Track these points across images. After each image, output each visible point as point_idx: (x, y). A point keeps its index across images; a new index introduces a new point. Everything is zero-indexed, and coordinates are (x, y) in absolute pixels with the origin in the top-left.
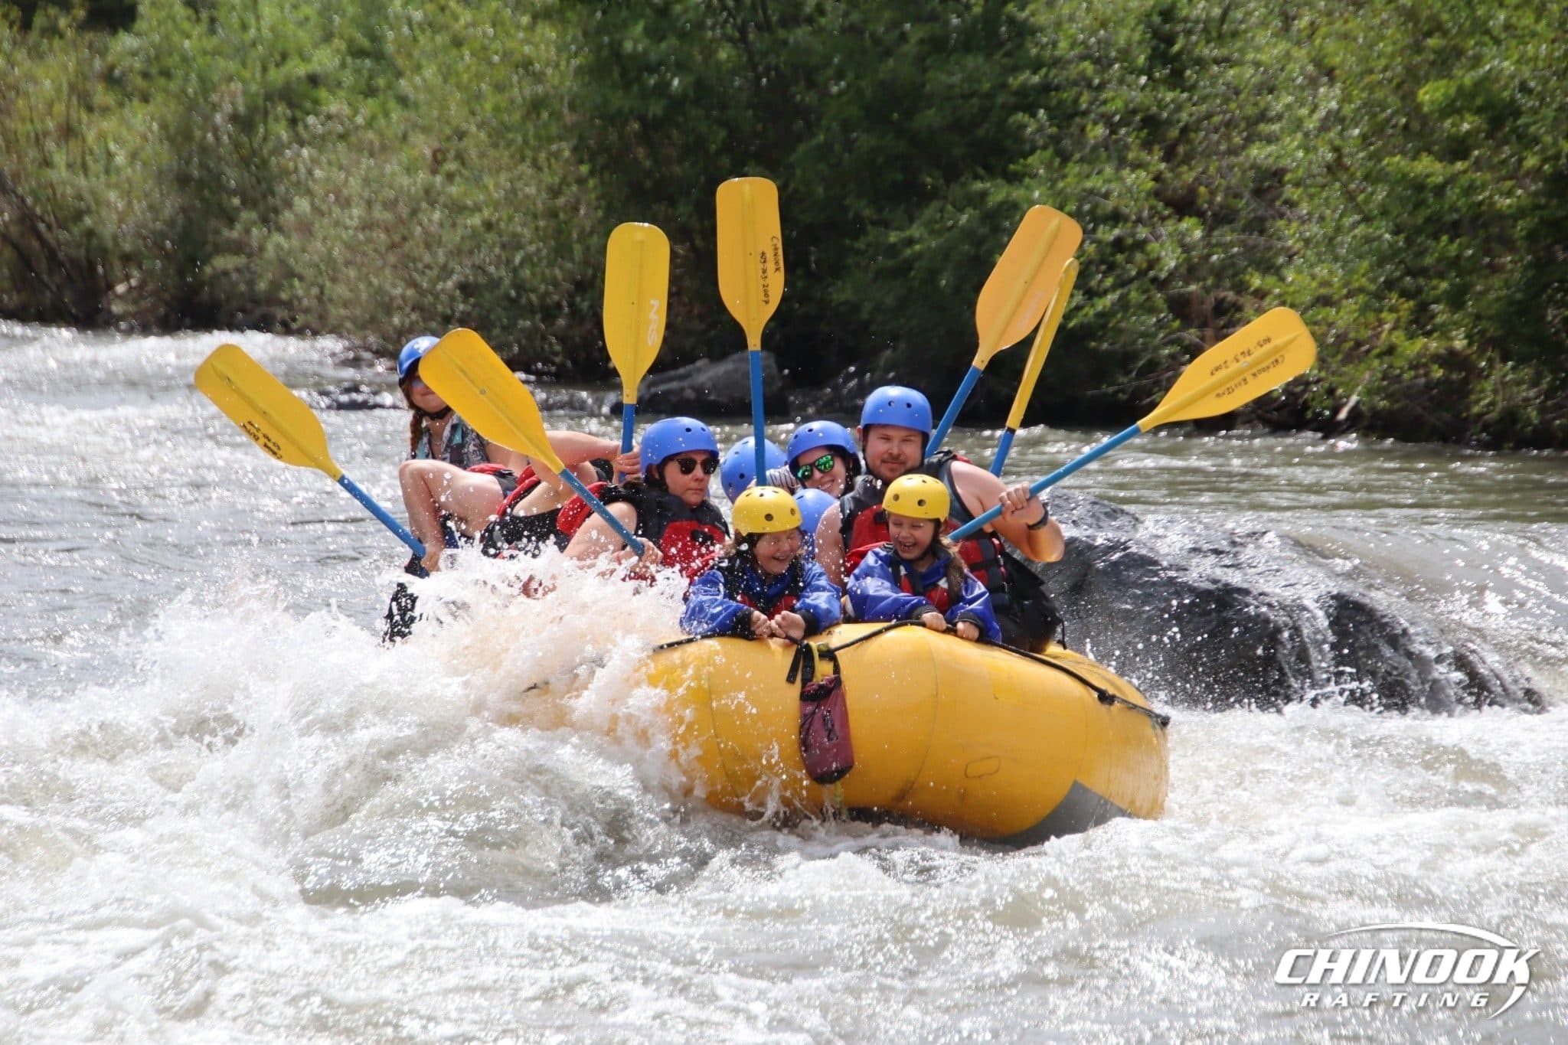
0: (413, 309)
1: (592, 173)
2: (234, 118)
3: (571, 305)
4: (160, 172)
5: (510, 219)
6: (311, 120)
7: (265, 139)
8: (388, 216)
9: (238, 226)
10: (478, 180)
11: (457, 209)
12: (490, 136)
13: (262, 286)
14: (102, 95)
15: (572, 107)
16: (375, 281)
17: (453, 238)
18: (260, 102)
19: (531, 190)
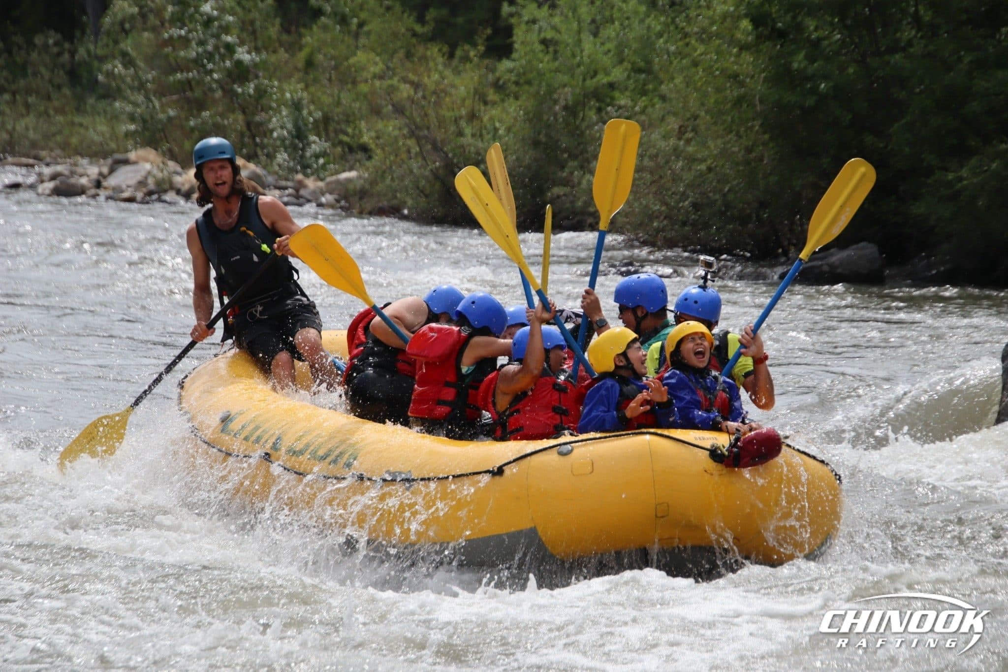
0: (665, 218)
1: (771, 139)
2: (566, 108)
3: (758, 216)
4: (523, 139)
5: (723, 166)
6: (609, 108)
7: (583, 119)
8: (651, 164)
9: (566, 170)
10: (704, 144)
11: (692, 160)
12: (712, 118)
13: (580, 203)
14: (492, 96)
15: (761, 102)
16: (644, 202)
17: (688, 176)
18: (582, 99)
19: (736, 149)
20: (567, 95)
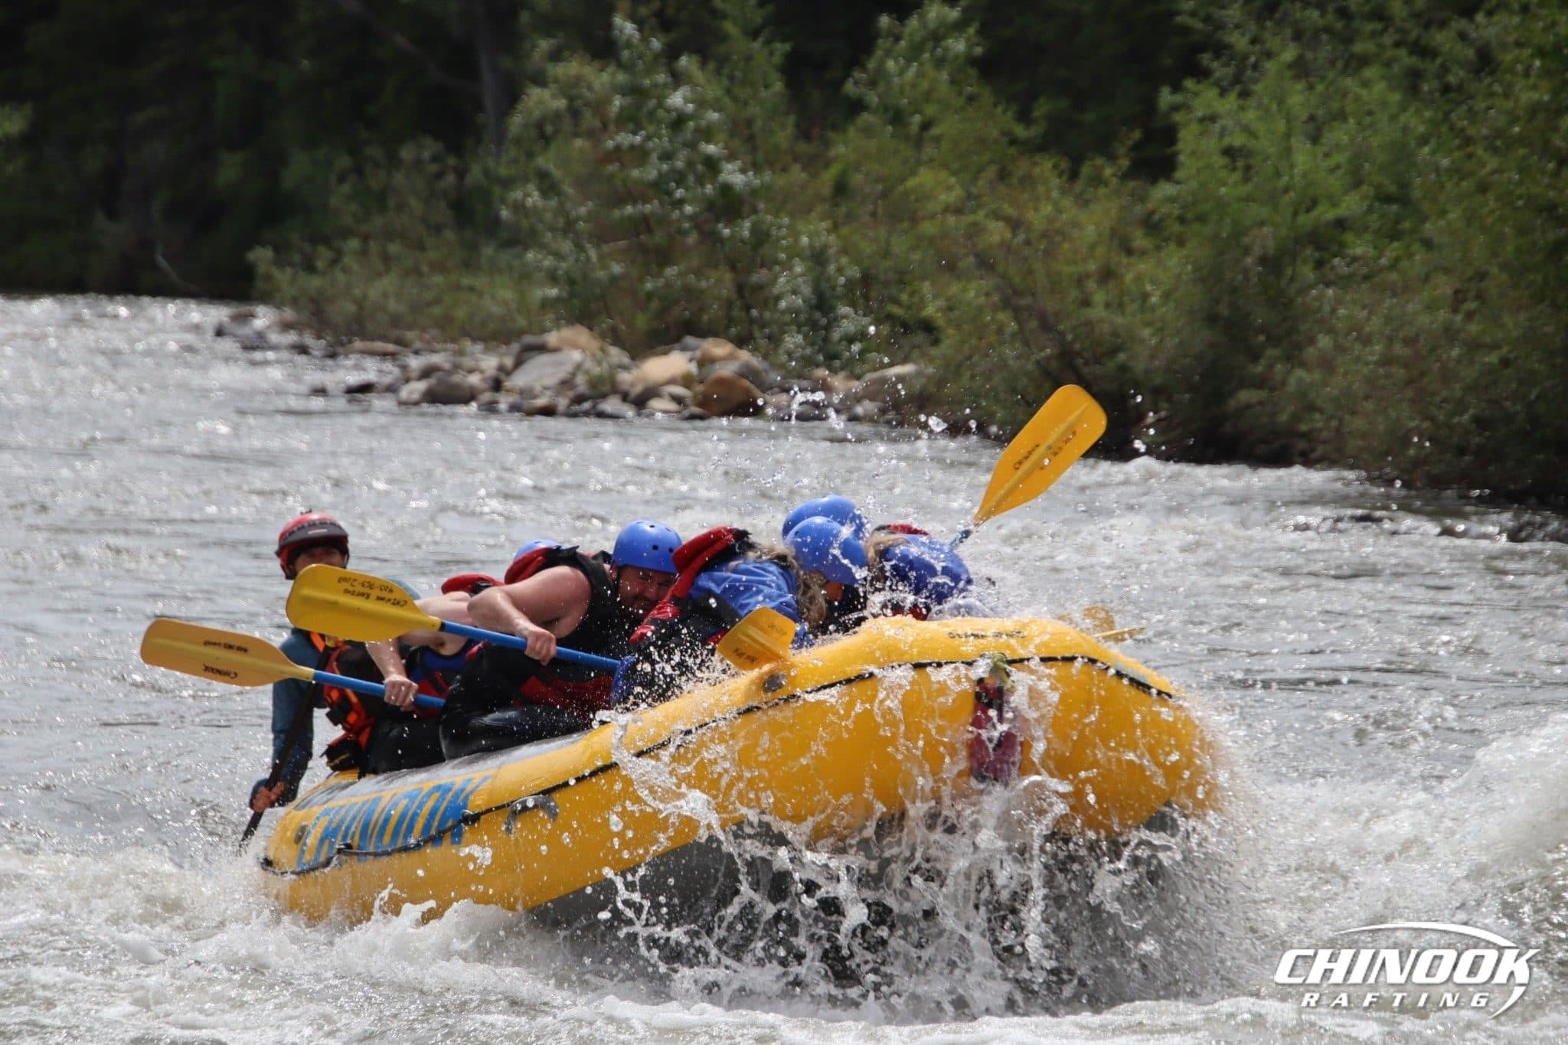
20: (1264, 240)
